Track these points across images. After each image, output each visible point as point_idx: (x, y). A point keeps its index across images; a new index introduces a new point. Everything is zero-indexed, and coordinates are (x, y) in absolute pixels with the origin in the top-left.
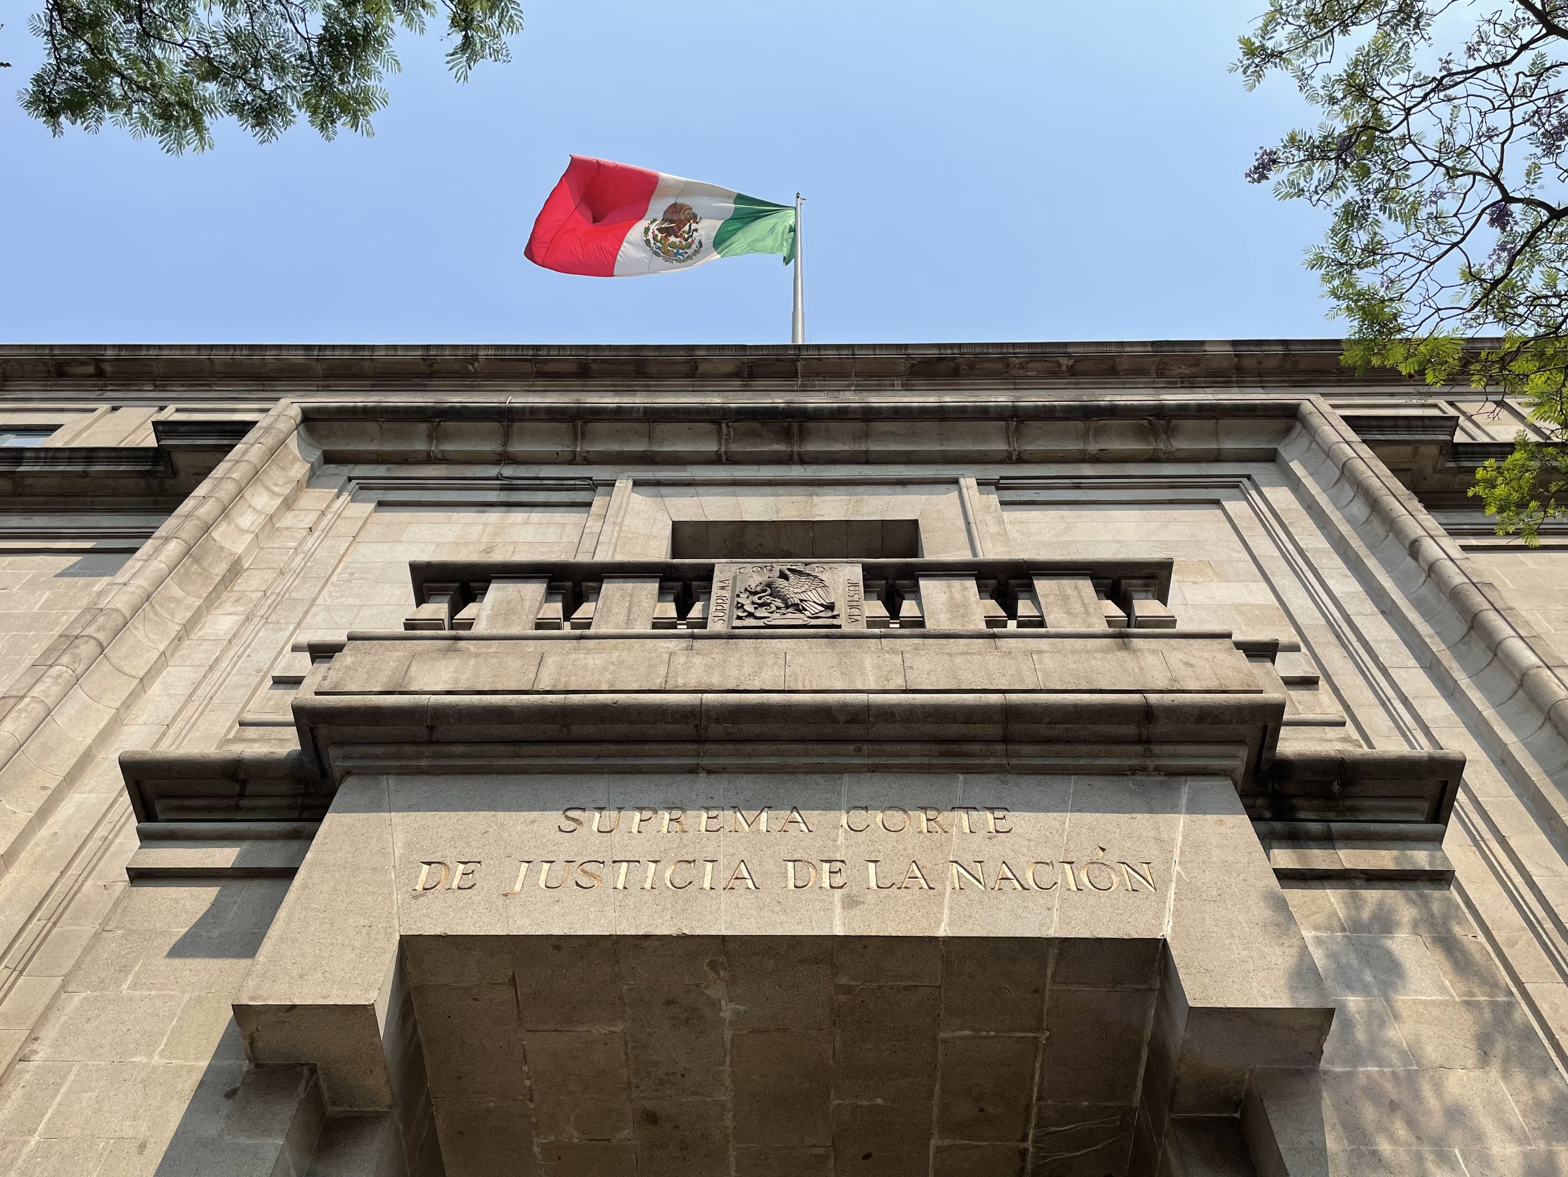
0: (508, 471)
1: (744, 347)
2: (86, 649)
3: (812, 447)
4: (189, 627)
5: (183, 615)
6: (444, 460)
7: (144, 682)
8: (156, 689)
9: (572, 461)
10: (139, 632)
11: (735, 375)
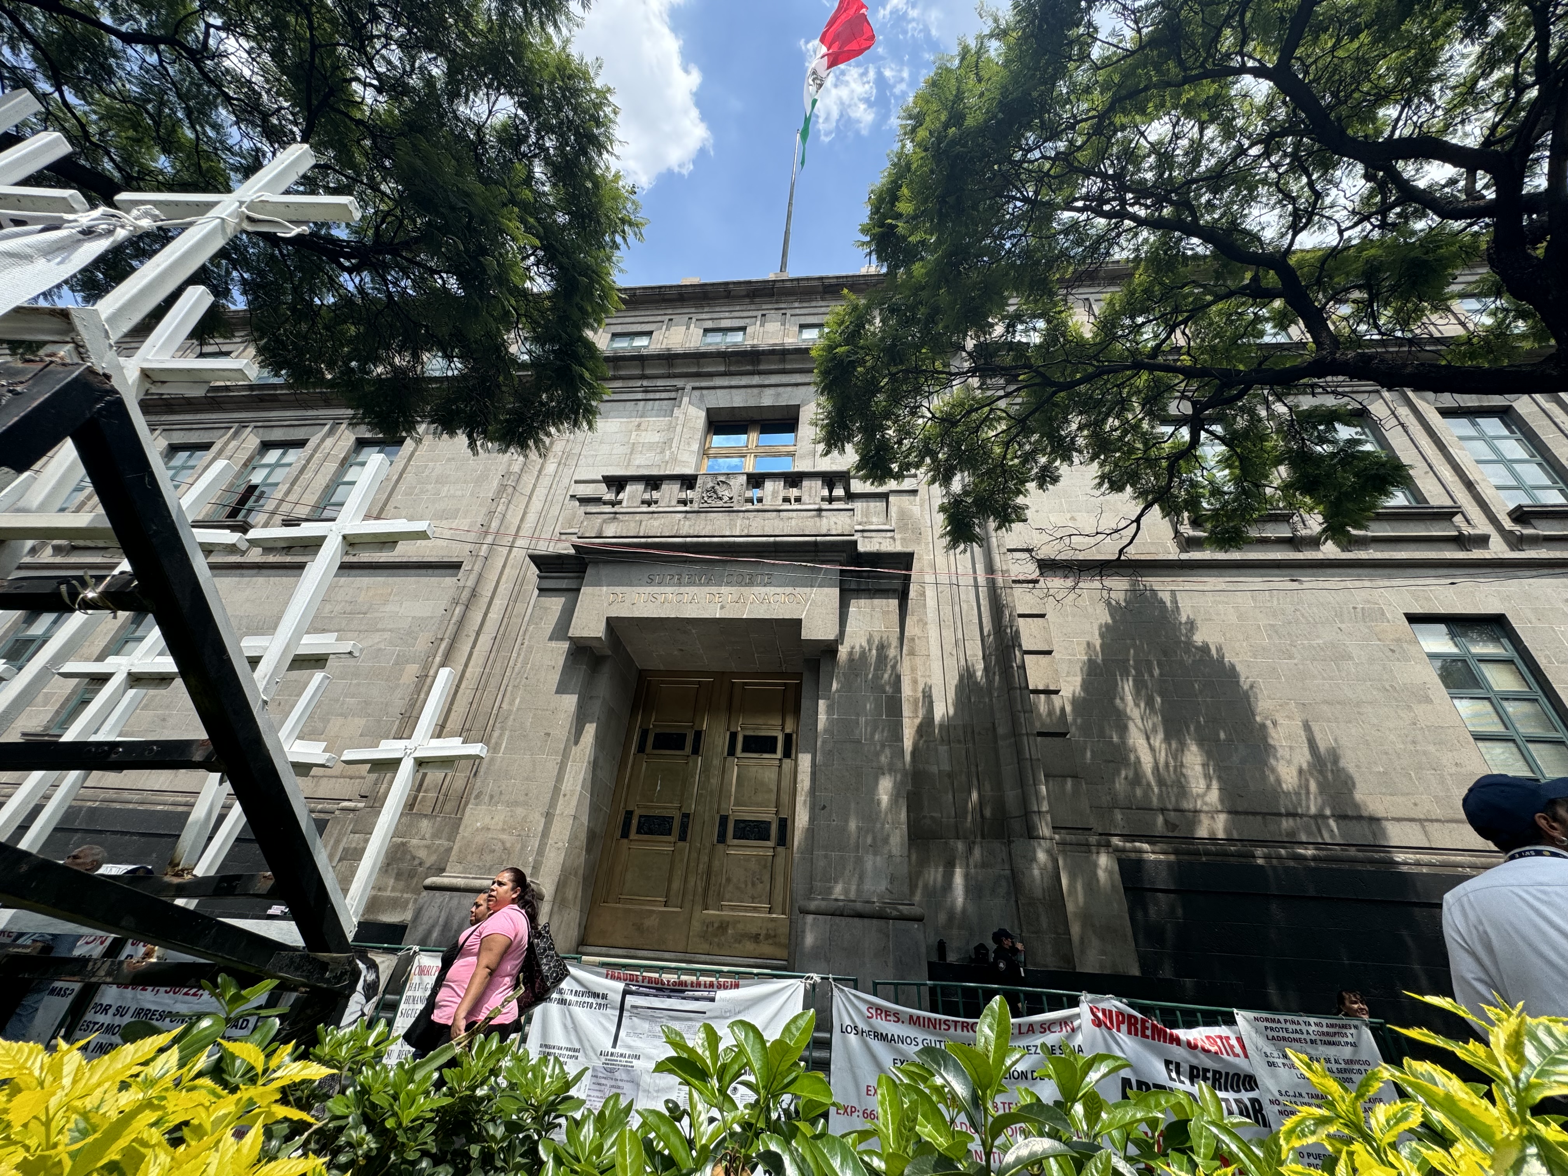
0: (645, 383)
1: (750, 282)
2: (510, 490)
3: (762, 367)
4: (540, 472)
5: (538, 467)
6: (621, 378)
7: (530, 498)
8: (534, 498)
9: (669, 376)
10: (525, 477)
11: (747, 296)
